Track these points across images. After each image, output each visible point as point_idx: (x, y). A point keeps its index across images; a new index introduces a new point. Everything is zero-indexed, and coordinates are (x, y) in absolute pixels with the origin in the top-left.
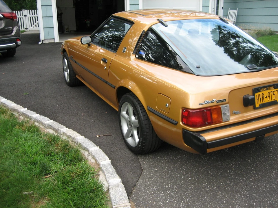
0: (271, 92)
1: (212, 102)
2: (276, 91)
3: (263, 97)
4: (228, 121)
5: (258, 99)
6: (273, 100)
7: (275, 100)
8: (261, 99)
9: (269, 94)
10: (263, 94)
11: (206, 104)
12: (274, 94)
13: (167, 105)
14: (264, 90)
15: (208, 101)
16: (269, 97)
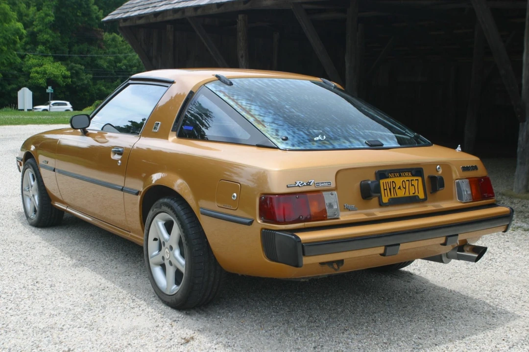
0: (407, 181)
1: (309, 185)
2: (416, 180)
3: (394, 188)
4: (338, 218)
5: (386, 189)
6: (411, 194)
7: (415, 195)
8: (390, 189)
9: (404, 182)
10: (393, 182)
11: (299, 186)
12: (412, 185)
13: (234, 196)
14: (395, 175)
15: (302, 183)
16: (405, 188)
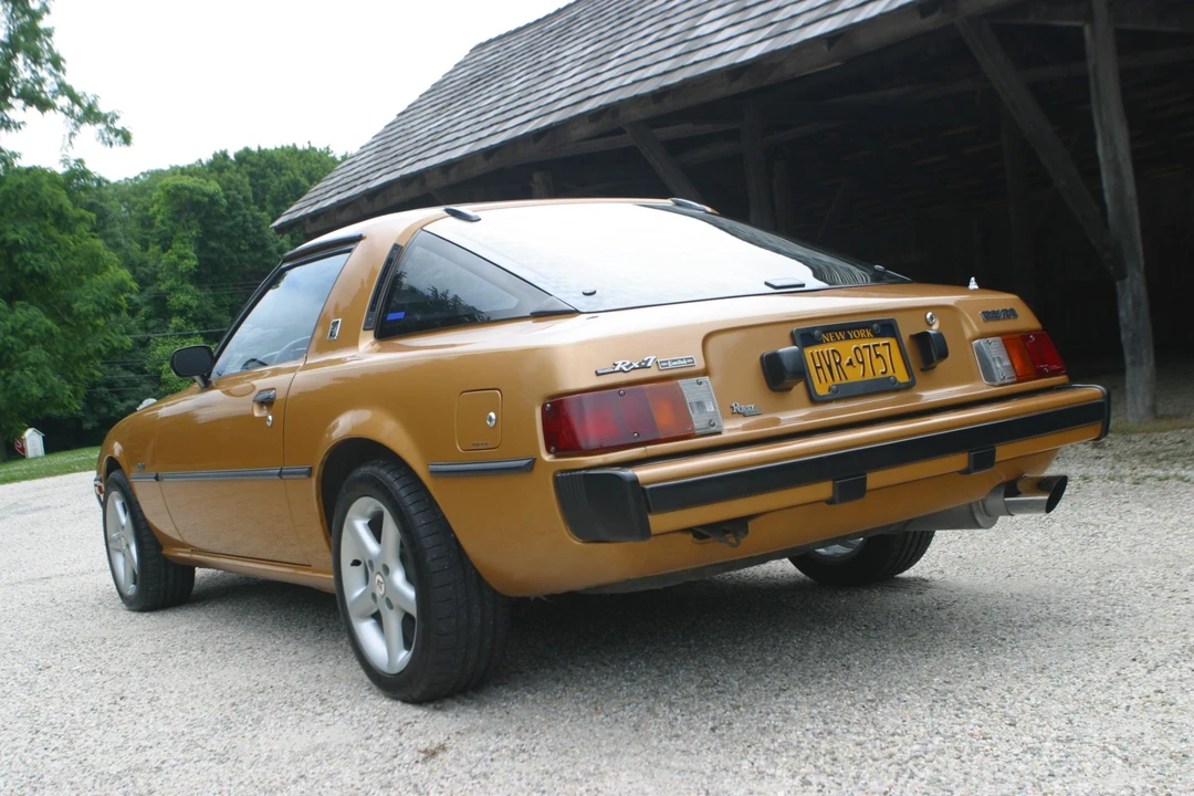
0: (864, 347)
1: (645, 367)
2: (884, 344)
3: (838, 364)
4: (720, 433)
5: (821, 367)
6: (879, 375)
7: (887, 375)
8: (830, 367)
9: (858, 352)
10: (833, 351)
11: (621, 370)
12: (877, 356)
13: (490, 419)
14: (835, 337)
15: (628, 363)
16: (863, 363)
